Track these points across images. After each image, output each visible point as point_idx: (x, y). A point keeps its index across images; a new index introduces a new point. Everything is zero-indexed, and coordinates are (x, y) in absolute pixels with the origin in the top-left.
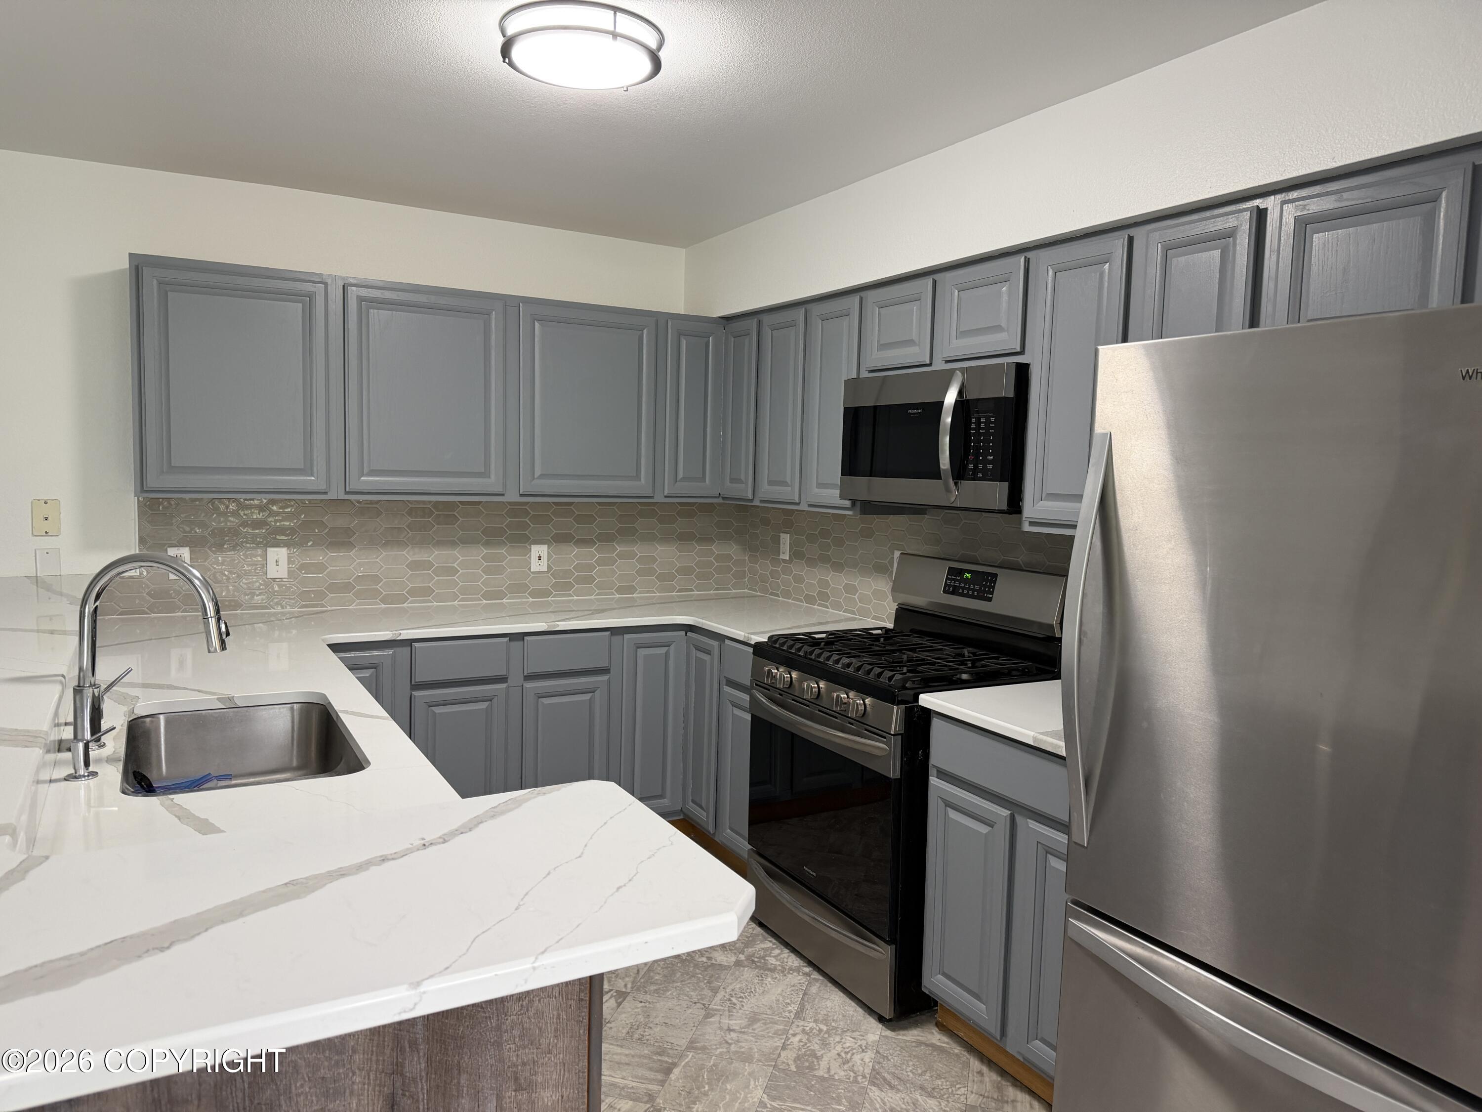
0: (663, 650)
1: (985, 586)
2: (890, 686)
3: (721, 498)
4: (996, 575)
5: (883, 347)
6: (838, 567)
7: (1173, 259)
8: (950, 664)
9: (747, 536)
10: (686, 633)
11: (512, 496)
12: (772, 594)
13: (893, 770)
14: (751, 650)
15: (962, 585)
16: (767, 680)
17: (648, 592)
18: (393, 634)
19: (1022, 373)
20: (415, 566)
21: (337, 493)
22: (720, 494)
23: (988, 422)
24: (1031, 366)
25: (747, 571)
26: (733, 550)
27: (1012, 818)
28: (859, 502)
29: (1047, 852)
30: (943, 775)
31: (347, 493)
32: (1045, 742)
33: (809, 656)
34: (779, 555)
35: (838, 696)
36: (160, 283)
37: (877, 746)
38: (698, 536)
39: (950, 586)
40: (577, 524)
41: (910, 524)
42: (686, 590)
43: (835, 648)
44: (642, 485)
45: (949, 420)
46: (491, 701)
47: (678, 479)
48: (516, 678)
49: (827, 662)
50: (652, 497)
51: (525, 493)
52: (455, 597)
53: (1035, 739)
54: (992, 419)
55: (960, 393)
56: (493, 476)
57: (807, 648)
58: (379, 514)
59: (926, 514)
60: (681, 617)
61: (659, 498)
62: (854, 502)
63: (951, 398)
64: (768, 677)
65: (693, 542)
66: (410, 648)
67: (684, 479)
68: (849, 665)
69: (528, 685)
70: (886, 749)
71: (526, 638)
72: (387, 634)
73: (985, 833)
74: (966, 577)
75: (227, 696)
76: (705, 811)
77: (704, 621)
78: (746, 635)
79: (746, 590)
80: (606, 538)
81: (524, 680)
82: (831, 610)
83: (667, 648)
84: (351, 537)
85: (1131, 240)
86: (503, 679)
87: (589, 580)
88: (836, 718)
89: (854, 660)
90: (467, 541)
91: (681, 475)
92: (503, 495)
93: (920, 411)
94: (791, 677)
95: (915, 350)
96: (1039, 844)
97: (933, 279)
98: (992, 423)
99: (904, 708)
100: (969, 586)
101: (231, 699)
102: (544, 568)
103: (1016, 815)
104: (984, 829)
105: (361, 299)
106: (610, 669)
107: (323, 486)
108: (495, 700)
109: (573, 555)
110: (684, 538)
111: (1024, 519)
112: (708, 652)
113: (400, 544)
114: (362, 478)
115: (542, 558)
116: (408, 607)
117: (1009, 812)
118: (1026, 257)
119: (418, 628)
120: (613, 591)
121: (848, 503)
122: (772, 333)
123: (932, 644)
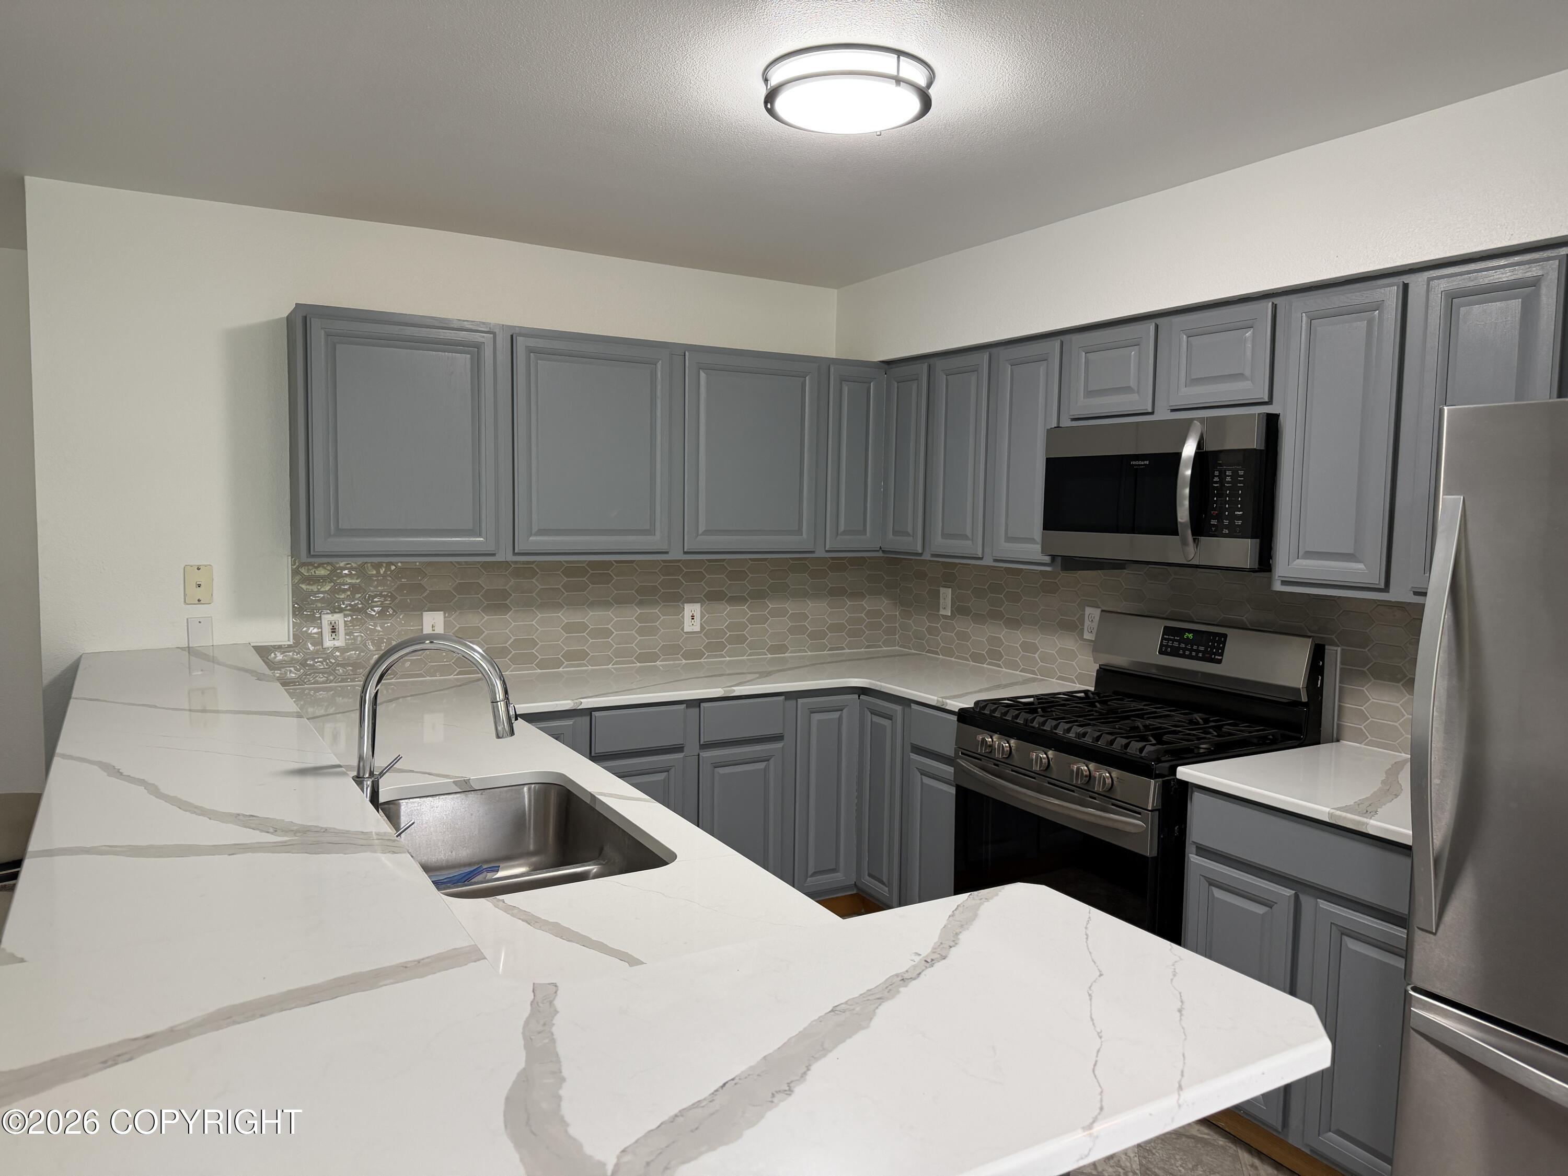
0: (836, 715)
1: (1213, 647)
2: (1141, 758)
3: (881, 551)
4: (1225, 636)
5: (1089, 394)
6: (1013, 623)
7: (1461, 308)
8: (1194, 732)
9: (898, 590)
10: (859, 696)
11: (676, 554)
12: (928, 651)
13: (1148, 848)
14: (955, 718)
15: (1183, 645)
16: (981, 750)
17: (799, 651)
18: (574, 703)
19: (1272, 424)
20: (568, 628)
21: (505, 555)
22: (880, 548)
23: (1235, 475)
24: (1281, 417)
25: (898, 627)
26: (884, 605)
27: (1297, 897)
28: (1060, 558)
29: (1342, 934)
30: (1203, 851)
31: (515, 554)
32: (1345, 818)
33: (1030, 724)
34: (938, 611)
35: (1078, 769)
36: (328, 335)
37: (1134, 823)
38: (849, 591)
39: (1167, 646)
40: (730, 580)
41: (1104, 579)
42: (837, 649)
43: (1056, 715)
44: (802, 540)
45: (1189, 472)
46: (668, 772)
47: (839, 533)
48: (692, 748)
49: (1054, 731)
50: (813, 552)
51: (689, 551)
52: (609, 660)
53: (1331, 815)
54: (1241, 473)
55: (1199, 446)
56: (658, 533)
57: (1024, 716)
58: (534, 574)
59: (1125, 569)
60: (856, 680)
61: (820, 553)
62: (1053, 558)
63: (1189, 450)
64: (982, 746)
65: (844, 598)
66: (588, 718)
67: (845, 532)
68: (1084, 735)
69: (705, 754)
70: (1142, 826)
71: (702, 705)
72: (569, 703)
73: (1261, 913)
74: (1188, 637)
75: (463, 779)
76: (886, 886)
77: (883, 684)
78: (940, 699)
79: (897, 648)
80: (758, 595)
81: (700, 749)
82: (1004, 669)
83: (839, 713)
84: (507, 599)
85: (1406, 287)
86: (678, 749)
87: (741, 639)
88: (1073, 791)
89: (1089, 729)
90: (622, 601)
91: (842, 528)
92: (667, 553)
93: (1147, 462)
94: (1010, 747)
95: (1134, 397)
96: (1332, 925)
97: (1156, 324)
98: (1241, 476)
99: (1161, 782)
100: (1192, 647)
101: (467, 782)
102: (697, 628)
103: (1300, 894)
104: (1260, 910)
105: (530, 350)
106: (783, 736)
107: (491, 548)
108: (672, 771)
109: (726, 613)
110: (836, 593)
111: (1277, 577)
112: (889, 718)
113: (558, 606)
114: (531, 538)
115: (695, 618)
116: (563, 671)
117: (1294, 892)
118: (1273, 303)
119: (596, 696)
120: (765, 650)
121: (1047, 559)
122: (947, 379)
123: (1154, 710)
